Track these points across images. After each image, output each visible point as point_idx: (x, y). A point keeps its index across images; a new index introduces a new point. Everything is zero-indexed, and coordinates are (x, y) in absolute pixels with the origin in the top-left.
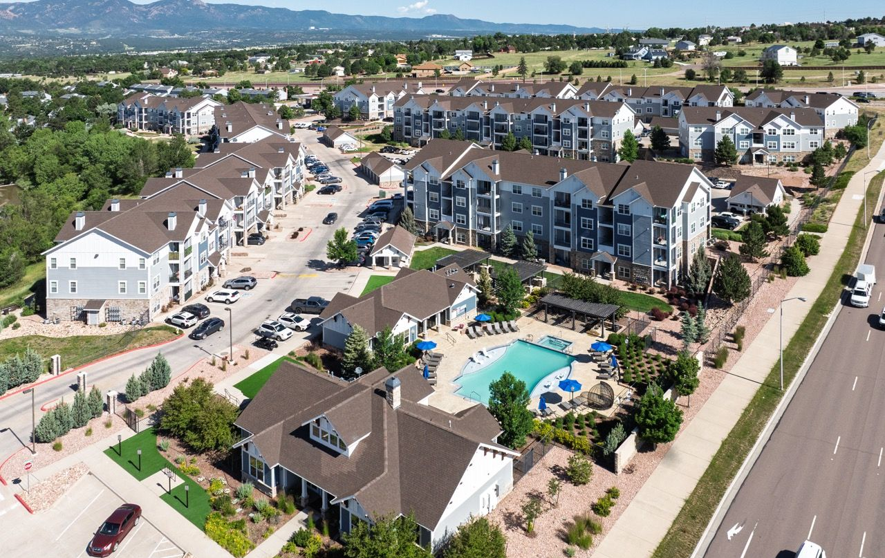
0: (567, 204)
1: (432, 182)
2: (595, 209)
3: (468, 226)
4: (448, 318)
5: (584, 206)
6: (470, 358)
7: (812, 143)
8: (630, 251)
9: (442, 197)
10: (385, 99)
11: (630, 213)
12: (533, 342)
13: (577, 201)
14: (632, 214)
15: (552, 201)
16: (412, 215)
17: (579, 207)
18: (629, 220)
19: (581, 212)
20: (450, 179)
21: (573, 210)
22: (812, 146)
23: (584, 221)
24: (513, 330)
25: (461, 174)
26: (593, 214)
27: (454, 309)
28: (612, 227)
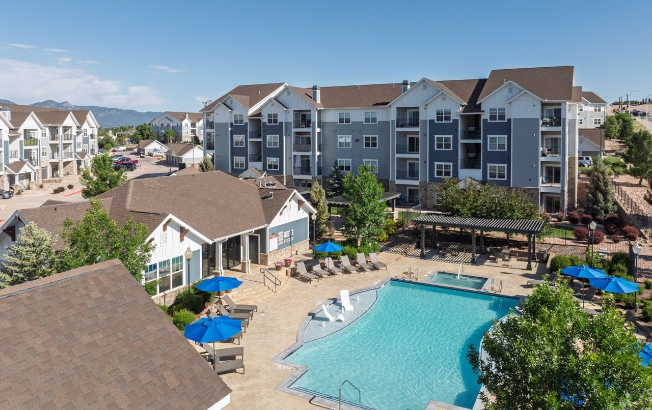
0: (415, 122)
1: (236, 121)
2: (456, 121)
3: (281, 172)
4: (264, 250)
5: (439, 119)
6: (310, 314)
7: (596, 120)
8: (506, 172)
9: (249, 140)
10: (197, 125)
11: (507, 118)
12: (419, 281)
13: (428, 115)
14: (509, 120)
15: (393, 121)
16: (212, 165)
17: (432, 121)
18: (505, 128)
19: (435, 128)
20: (259, 115)
21: (424, 129)
22: (596, 123)
23: (439, 139)
24: (375, 268)
25: (272, 105)
26: (452, 128)
27: (274, 234)
28: (481, 141)
